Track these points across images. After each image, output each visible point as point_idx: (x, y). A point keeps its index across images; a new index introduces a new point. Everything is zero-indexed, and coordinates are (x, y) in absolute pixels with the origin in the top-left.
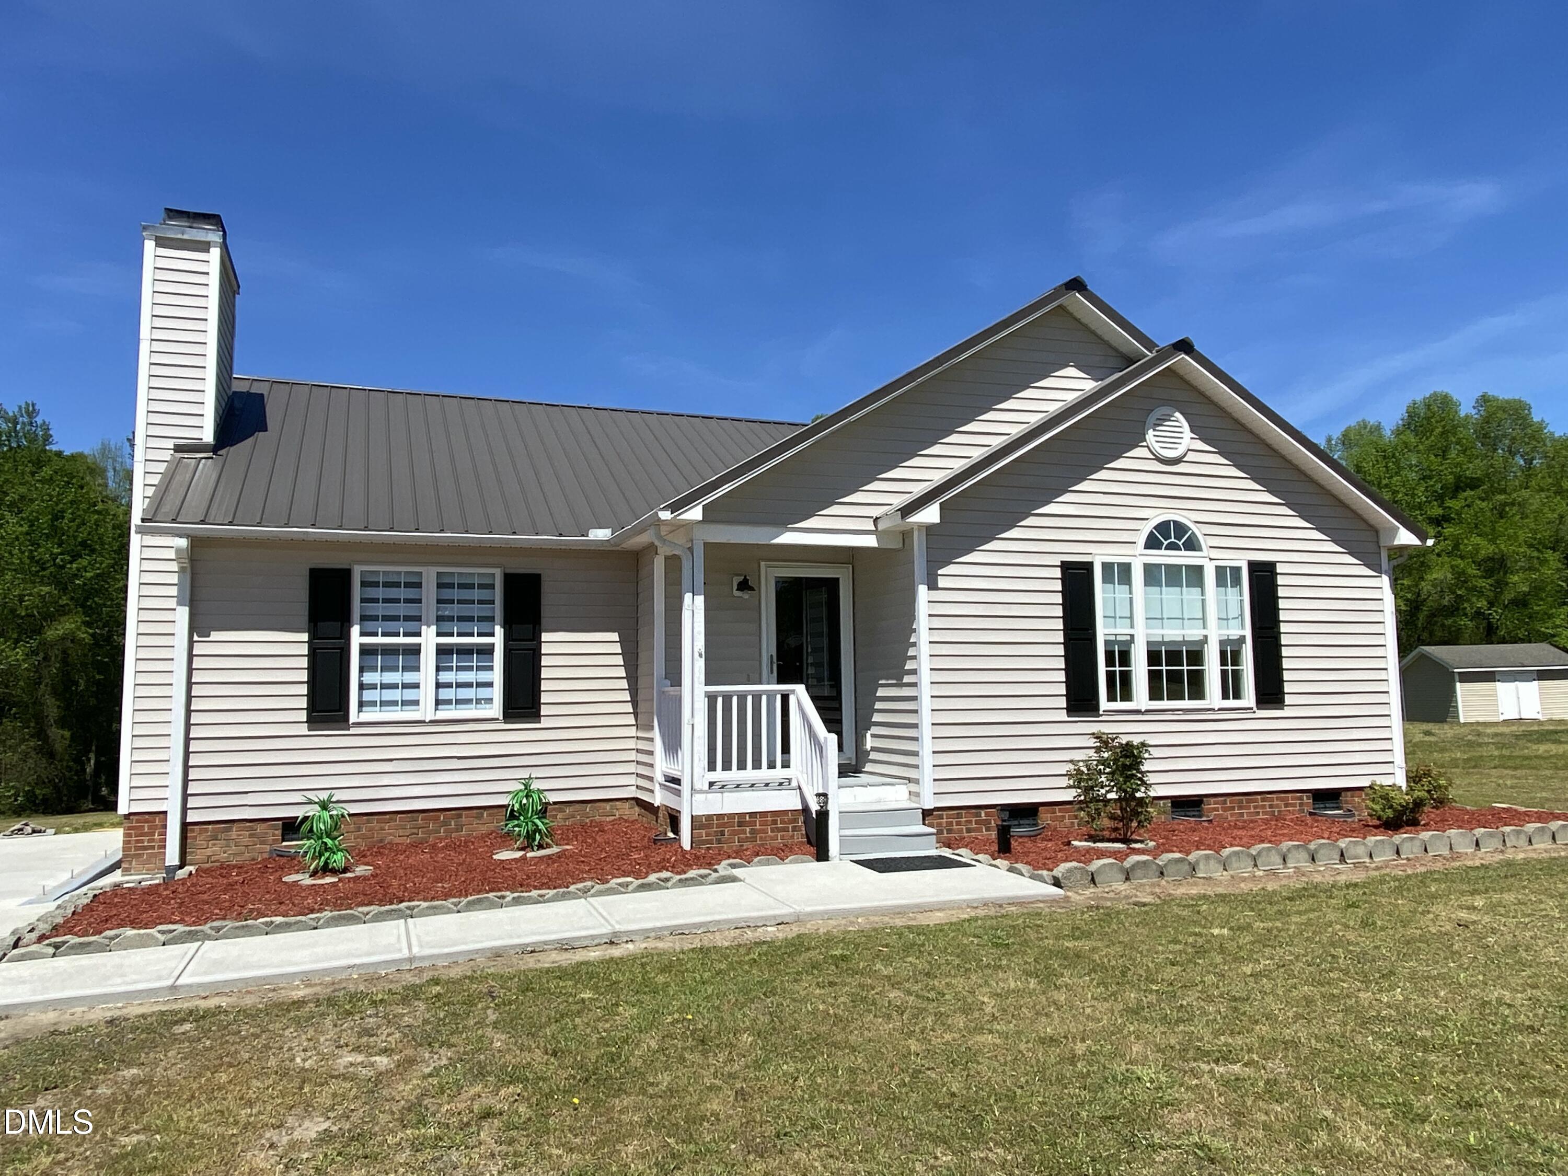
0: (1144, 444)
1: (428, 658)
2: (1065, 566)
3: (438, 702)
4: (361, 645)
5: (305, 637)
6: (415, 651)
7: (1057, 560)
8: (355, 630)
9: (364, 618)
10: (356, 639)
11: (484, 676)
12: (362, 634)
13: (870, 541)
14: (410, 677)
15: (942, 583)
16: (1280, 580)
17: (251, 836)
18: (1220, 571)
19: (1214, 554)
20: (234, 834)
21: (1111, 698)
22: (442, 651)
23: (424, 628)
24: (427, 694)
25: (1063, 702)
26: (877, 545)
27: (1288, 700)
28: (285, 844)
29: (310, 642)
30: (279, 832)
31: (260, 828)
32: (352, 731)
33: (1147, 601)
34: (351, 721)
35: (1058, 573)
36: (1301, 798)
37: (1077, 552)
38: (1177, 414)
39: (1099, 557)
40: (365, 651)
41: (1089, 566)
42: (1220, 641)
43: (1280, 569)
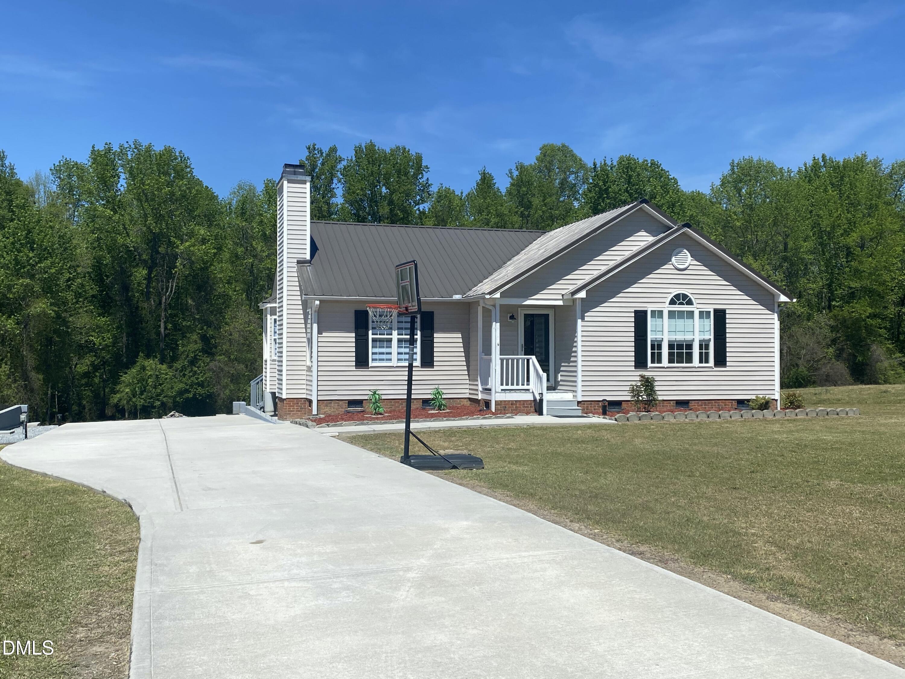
0: (671, 263)
1: (395, 343)
2: (636, 312)
3: (398, 360)
4: (372, 338)
5: (353, 335)
6: (390, 340)
7: (633, 310)
8: (370, 332)
9: (373, 328)
10: (371, 336)
11: (413, 350)
12: (373, 334)
13: (560, 303)
14: (388, 350)
15: (586, 319)
16: (727, 316)
17: (338, 405)
18: (701, 313)
19: (699, 306)
20: (333, 405)
21: (653, 362)
22: (400, 341)
23: (393, 331)
24: (394, 356)
25: (633, 364)
26: (562, 304)
27: (728, 364)
28: (349, 409)
29: (356, 337)
30: (347, 405)
31: (341, 403)
32: (370, 369)
33: (669, 325)
34: (370, 366)
35: (633, 315)
36: (732, 403)
37: (641, 307)
38: (685, 250)
39: (650, 308)
40: (374, 340)
41: (645, 312)
42: (700, 341)
43: (727, 312)
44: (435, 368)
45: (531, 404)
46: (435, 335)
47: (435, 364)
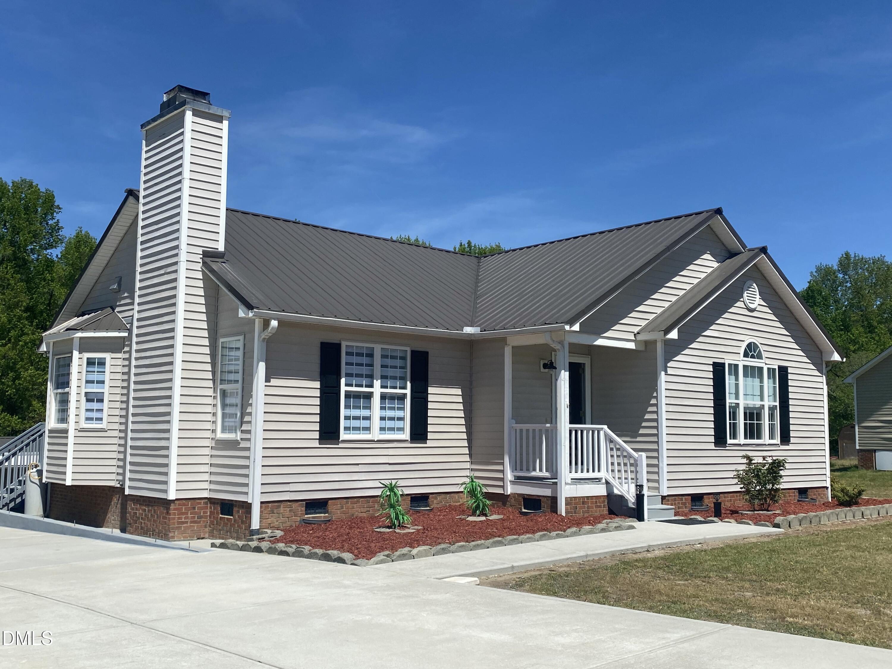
0: (742, 300)
1: (376, 401)
2: (715, 365)
3: (382, 429)
4: (346, 391)
5: (317, 384)
6: (369, 396)
7: (711, 361)
8: (343, 381)
9: (348, 375)
10: (344, 389)
11: (399, 414)
12: (346, 385)
13: (631, 346)
14: (364, 413)
15: (670, 371)
16: (790, 377)
17: (290, 511)
18: (769, 370)
19: (768, 361)
20: (282, 510)
21: (731, 437)
22: (383, 397)
23: (375, 381)
24: (376, 423)
25: (712, 439)
26: (634, 348)
27: (792, 440)
28: (306, 516)
29: (321, 389)
30: (304, 509)
31: (294, 505)
32: (341, 445)
33: (745, 386)
34: (341, 439)
35: (711, 368)
36: (794, 493)
37: (720, 358)
38: (754, 285)
39: (728, 360)
40: (348, 395)
41: (724, 364)
42: (768, 408)
43: (790, 370)
44: (429, 443)
45: (604, 502)
46: (431, 390)
47: (430, 436)
